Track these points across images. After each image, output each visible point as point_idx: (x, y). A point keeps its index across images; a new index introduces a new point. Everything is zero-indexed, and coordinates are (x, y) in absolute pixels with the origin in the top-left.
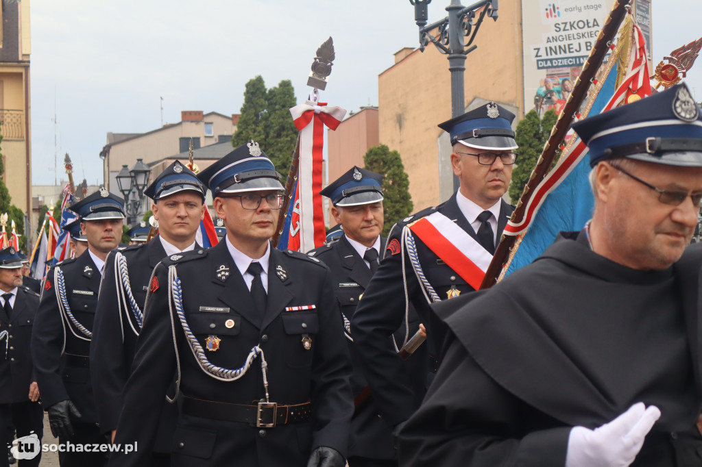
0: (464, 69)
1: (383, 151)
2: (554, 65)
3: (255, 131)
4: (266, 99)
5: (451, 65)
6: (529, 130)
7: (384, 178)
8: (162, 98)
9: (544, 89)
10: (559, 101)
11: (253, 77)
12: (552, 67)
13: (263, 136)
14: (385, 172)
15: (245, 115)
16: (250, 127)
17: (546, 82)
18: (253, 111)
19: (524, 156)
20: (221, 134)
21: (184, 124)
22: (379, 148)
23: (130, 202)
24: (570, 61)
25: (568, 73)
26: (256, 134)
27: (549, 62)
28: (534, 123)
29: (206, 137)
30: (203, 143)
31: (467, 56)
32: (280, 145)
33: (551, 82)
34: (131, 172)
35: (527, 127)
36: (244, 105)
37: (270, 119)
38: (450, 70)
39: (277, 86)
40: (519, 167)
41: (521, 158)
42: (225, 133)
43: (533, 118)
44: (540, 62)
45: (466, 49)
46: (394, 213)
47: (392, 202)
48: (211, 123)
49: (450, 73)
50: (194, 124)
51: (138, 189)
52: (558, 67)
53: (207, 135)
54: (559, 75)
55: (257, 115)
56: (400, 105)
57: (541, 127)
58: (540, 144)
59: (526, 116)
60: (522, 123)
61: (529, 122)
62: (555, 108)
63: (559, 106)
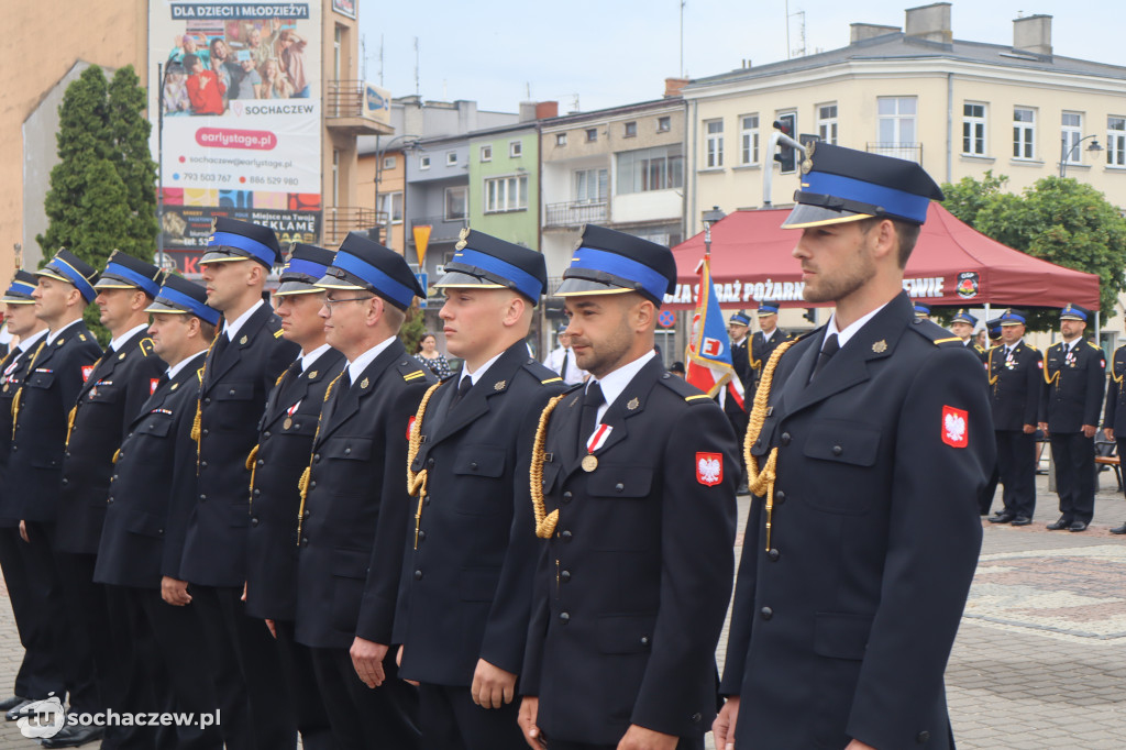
2: (200, 14)
6: (87, 99)
9: (182, 52)
10: (205, 73)
12: (197, 17)
17: (185, 41)
19: (74, 144)
24: (226, 11)
27: (191, 9)
28: (95, 87)
33: (193, 42)
35: (85, 93)
40: (65, 163)
43: (94, 79)
44: (176, 9)
52: (205, 18)
57: (108, 96)
58: (103, 126)
59: (83, 75)
60: (76, 87)
61: (88, 88)
62: (199, 83)
63: (204, 81)
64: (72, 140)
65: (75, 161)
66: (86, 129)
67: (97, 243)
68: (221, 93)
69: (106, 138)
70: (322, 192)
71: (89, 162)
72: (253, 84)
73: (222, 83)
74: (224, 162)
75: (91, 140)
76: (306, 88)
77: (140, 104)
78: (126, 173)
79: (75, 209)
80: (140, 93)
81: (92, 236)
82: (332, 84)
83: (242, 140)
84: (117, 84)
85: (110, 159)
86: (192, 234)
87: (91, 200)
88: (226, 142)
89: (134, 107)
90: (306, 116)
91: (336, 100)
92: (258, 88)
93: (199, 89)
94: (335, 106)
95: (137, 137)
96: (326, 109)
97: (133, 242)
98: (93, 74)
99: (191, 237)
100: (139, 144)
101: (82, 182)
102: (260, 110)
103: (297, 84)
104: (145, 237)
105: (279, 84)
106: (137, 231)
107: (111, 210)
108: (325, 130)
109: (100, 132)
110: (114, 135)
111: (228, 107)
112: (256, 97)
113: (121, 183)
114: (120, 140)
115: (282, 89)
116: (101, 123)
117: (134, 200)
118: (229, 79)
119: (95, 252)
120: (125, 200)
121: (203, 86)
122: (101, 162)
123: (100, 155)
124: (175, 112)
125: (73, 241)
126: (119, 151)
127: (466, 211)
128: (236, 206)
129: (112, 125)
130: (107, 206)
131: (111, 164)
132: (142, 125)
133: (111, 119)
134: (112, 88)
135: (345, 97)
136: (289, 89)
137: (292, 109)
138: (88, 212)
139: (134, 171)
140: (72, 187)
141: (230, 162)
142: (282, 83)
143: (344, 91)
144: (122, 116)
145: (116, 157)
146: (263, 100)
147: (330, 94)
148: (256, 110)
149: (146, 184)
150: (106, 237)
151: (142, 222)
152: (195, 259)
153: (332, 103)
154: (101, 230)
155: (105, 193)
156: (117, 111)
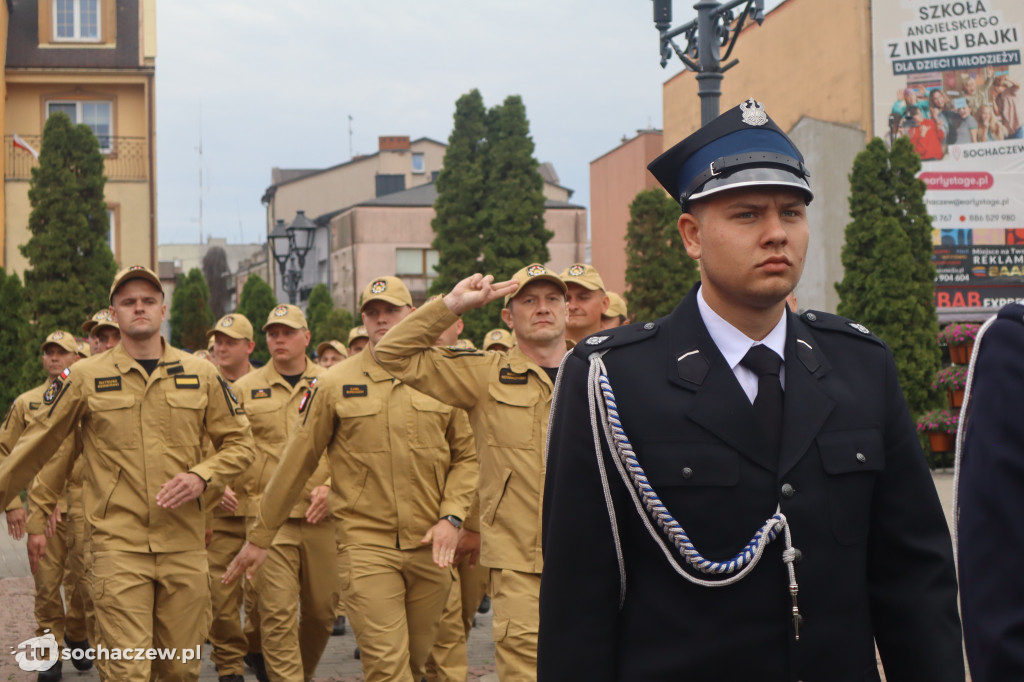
0: (718, 95)
2: (919, 68)
3: (469, 169)
4: (486, 123)
5: (701, 87)
6: (872, 167)
7: (660, 237)
8: (350, 118)
9: (903, 104)
10: (926, 122)
11: (467, 91)
12: (916, 71)
13: (480, 177)
14: (661, 228)
15: (455, 146)
16: (461, 164)
17: (906, 94)
18: (466, 140)
19: (863, 205)
20: (435, 169)
21: (383, 155)
22: (651, 194)
23: (287, 273)
24: (943, 63)
25: (939, 81)
26: (470, 174)
27: (910, 65)
28: (879, 156)
29: (414, 174)
30: (409, 183)
31: (725, 74)
32: (505, 190)
33: (914, 94)
34: (288, 230)
36: (454, 132)
37: (492, 151)
38: (701, 95)
39: (501, 104)
40: (856, 222)
41: (860, 209)
43: (877, 150)
44: (897, 65)
45: (722, 65)
46: (673, 288)
47: (670, 271)
48: (421, 154)
49: (699, 99)
50: (396, 155)
51: (298, 255)
52: (924, 71)
53: (416, 171)
54: (925, 84)
55: (473, 146)
57: (889, 163)
58: (887, 188)
59: (868, 147)
60: (862, 157)
61: (872, 156)
62: (920, 132)
63: (925, 130)
64: (861, 202)
65: (865, 219)
66: (873, 191)
67: (886, 288)
68: (940, 139)
69: (890, 198)
71: (877, 219)
72: (970, 129)
73: (941, 131)
74: (945, 202)
75: (877, 201)
76: (1020, 129)
77: (916, 168)
78: (908, 227)
79: (866, 260)
81: (883, 282)
83: (961, 181)
84: (896, 152)
85: (894, 216)
87: (881, 252)
88: (946, 184)
89: (911, 170)
90: (1020, 156)
92: (975, 132)
93: (920, 137)
95: (914, 195)
97: (917, 286)
98: (876, 145)
100: (917, 201)
101: (871, 236)
102: (977, 153)
103: (1011, 125)
104: (925, 281)
105: (994, 128)
106: (920, 276)
107: (899, 259)
109: (884, 194)
110: (895, 196)
111: (947, 152)
112: (972, 141)
113: (905, 235)
114: (900, 198)
115: (997, 132)
116: (885, 186)
117: (916, 250)
118: (947, 125)
119: (886, 295)
120: (909, 250)
121: (923, 135)
122: (887, 219)
123: (886, 213)
125: (867, 286)
126: (901, 208)
128: (957, 243)
129: (893, 187)
130: (895, 256)
131: (895, 220)
132: (916, 185)
133: (893, 182)
134: (891, 156)
136: (1004, 131)
137: (1007, 150)
138: (878, 262)
139: (914, 224)
140: (864, 241)
141: (951, 202)
142: (997, 126)
145: (898, 213)
146: (980, 143)
148: (973, 153)
149: (925, 235)
150: (895, 282)
151: (923, 268)
154: (890, 276)
155: (893, 245)
156: (897, 174)
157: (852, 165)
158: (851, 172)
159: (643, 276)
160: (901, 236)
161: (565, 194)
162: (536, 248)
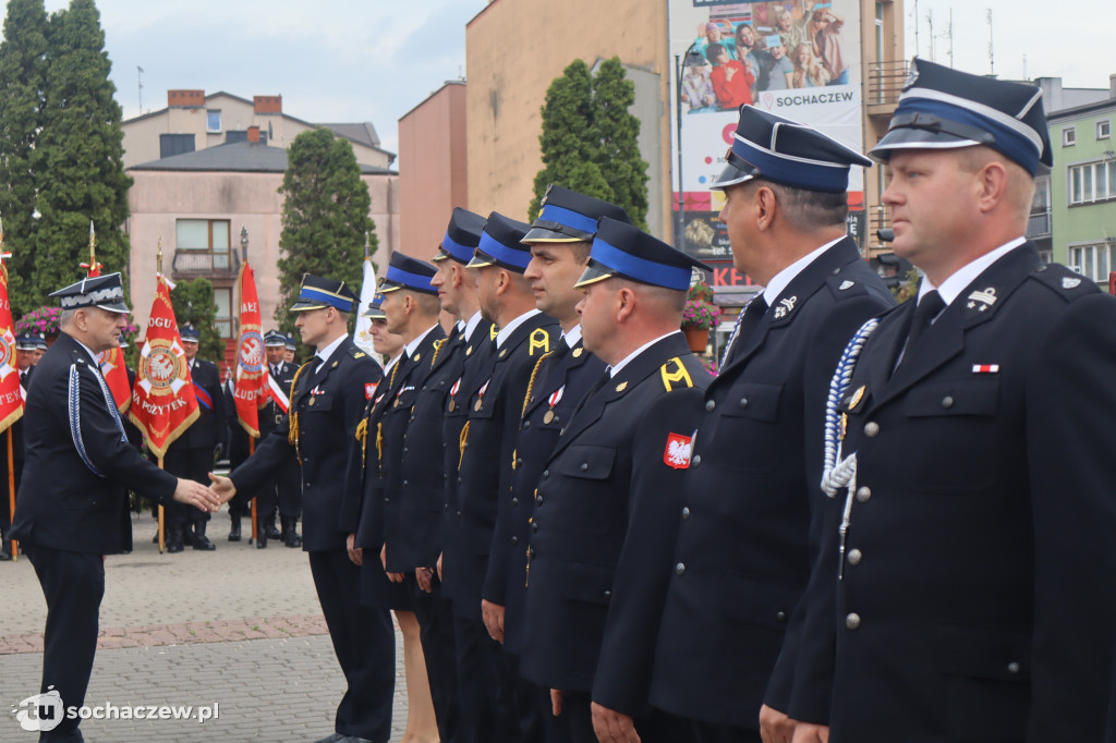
1: (323, 140)
4: (46, 33)
6: (570, 97)
8: (140, 69)
9: (705, 42)
10: (732, 64)
12: (720, 2)
17: (708, 29)
19: (557, 147)
20: (231, 129)
21: (172, 112)
28: (579, 84)
29: (209, 134)
33: (717, 30)
35: (567, 92)
37: (51, 70)
39: (66, 9)
40: (549, 168)
41: (553, 151)
42: (239, 127)
43: (577, 75)
50: (188, 112)
53: (212, 131)
54: (732, 18)
55: (28, 64)
56: (494, 76)
57: (593, 93)
58: (588, 126)
59: (566, 72)
60: (559, 85)
61: (571, 85)
62: (725, 75)
63: (731, 73)
64: (555, 143)
65: (558, 166)
66: (570, 130)
68: (749, 84)
69: (592, 139)
70: (865, 189)
71: (573, 166)
72: (785, 73)
73: (750, 73)
75: (575, 142)
76: (844, 73)
77: (626, 100)
78: (614, 177)
80: (627, 87)
82: (875, 67)
84: (603, 79)
85: (596, 161)
86: (721, 242)
89: (620, 103)
90: (843, 104)
91: (879, 84)
92: (790, 76)
93: (726, 82)
94: (879, 91)
95: (624, 136)
96: (867, 95)
98: (577, 69)
99: (720, 246)
102: (793, 101)
103: (834, 68)
105: (813, 71)
108: (867, 118)
109: (584, 133)
110: (601, 137)
112: (788, 87)
113: (607, 187)
114: (606, 141)
115: (817, 76)
116: (586, 122)
118: (758, 69)
121: (729, 78)
122: (586, 165)
123: (585, 157)
124: (700, 108)
126: (605, 152)
127: (1048, 204)
129: (597, 124)
131: (596, 167)
132: (628, 123)
133: (597, 118)
134: (597, 84)
135: (890, 80)
136: (825, 75)
137: (828, 98)
139: (621, 173)
142: (817, 69)
143: (890, 73)
144: (608, 114)
145: (602, 159)
146: (797, 90)
147: (871, 78)
148: (788, 101)
149: (634, 187)
152: (725, 271)
153: (874, 88)
156: (603, 108)
157: (545, 95)
158: (545, 104)
159: (302, 240)
160: (599, 187)
161: (386, 158)
162: (107, 200)
